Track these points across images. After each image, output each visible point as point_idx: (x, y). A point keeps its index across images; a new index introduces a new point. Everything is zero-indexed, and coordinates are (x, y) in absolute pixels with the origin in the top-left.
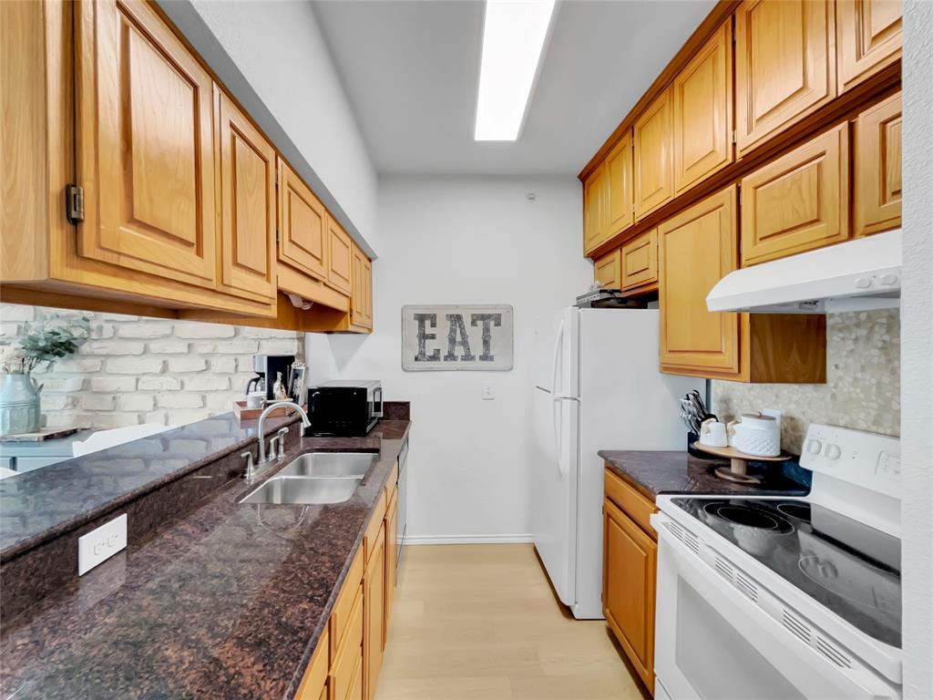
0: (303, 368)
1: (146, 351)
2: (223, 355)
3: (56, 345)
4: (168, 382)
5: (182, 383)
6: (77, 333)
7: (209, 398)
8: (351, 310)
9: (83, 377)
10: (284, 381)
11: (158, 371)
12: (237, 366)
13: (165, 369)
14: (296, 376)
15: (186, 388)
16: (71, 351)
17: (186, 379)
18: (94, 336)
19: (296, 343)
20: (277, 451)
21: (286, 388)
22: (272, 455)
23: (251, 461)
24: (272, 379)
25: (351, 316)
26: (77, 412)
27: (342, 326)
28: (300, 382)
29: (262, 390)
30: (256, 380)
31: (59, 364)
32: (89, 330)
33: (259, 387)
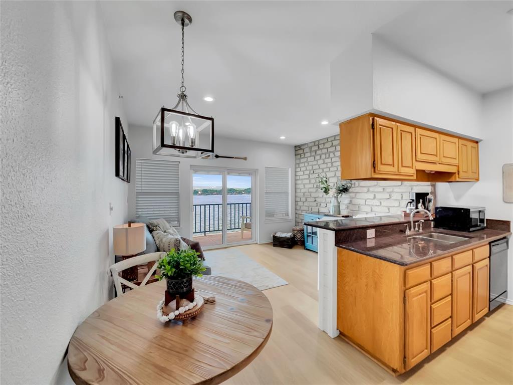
0: (432, 198)
1: (368, 191)
2: (397, 192)
3: (344, 189)
4: (376, 202)
5: (381, 203)
6: (349, 185)
7: (391, 209)
8: (458, 172)
9: (350, 199)
10: (424, 203)
11: (372, 198)
12: (402, 197)
13: (375, 198)
14: (430, 201)
15: (382, 205)
16: (347, 191)
17: (382, 201)
18: (353, 186)
19: (430, 187)
20: (419, 229)
21: (425, 207)
22: (417, 229)
23: (408, 227)
24: (418, 202)
25: (458, 174)
26: (348, 210)
27: (453, 179)
28: (431, 204)
29: (413, 206)
30: (411, 202)
31: (344, 195)
32: (351, 184)
33: (412, 206)
